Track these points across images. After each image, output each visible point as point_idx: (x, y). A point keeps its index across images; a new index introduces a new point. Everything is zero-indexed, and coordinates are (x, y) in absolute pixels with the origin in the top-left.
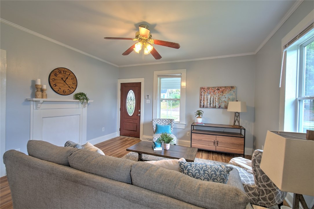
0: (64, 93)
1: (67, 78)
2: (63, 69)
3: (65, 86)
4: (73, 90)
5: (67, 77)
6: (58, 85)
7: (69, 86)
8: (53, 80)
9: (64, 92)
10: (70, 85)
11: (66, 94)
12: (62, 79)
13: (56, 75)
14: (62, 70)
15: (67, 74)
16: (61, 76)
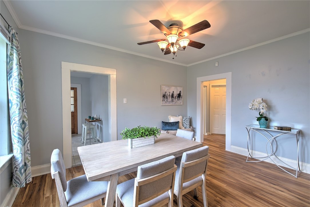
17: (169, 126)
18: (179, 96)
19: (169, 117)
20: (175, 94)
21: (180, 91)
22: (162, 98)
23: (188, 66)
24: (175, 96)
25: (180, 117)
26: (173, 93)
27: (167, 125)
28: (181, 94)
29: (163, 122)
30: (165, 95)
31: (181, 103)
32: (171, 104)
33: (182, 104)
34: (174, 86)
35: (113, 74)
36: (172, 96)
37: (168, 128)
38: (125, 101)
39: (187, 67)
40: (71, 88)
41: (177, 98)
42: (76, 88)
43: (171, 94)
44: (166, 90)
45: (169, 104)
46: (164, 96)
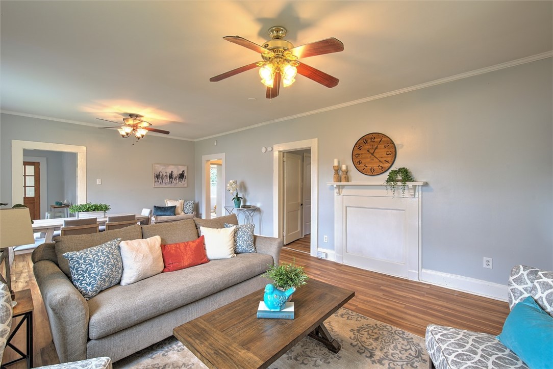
0: (372, 173)
1: (377, 148)
2: (371, 136)
3: (373, 161)
4: (387, 165)
5: (376, 146)
6: (363, 161)
7: (380, 159)
8: (357, 156)
9: (372, 170)
10: (382, 158)
11: (376, 174)
12: (368, 151)
13: (360, 149)
14: (369, 139)
15: (377, 142)
16: (366, 147)
17: (161, 211)
18: (182, 176)
19: (165, 201)
20: (175, 174)
21: (182, 170)
22: (153, 179)
23: (195, 140)
24: (174, 176)
25: (181, 201)
26: (172, 173)
27: (159, 210)
28: (185, 175)
29: (155, 207)
30: (159, 175)
31: (184, 184)
32: (169, 186)
33: (186, 185)
34: (173, 165)
35: (81, 152)
36: (171, 176)
37: (160, 213)
38: (98, 182)
39: (195, 142)
40: (24, 162)
41: (178, 178)
42: (39, 163)
43: (168, 174)
44: (161, 169)
45: (166, 186)
46: (157, 177)
